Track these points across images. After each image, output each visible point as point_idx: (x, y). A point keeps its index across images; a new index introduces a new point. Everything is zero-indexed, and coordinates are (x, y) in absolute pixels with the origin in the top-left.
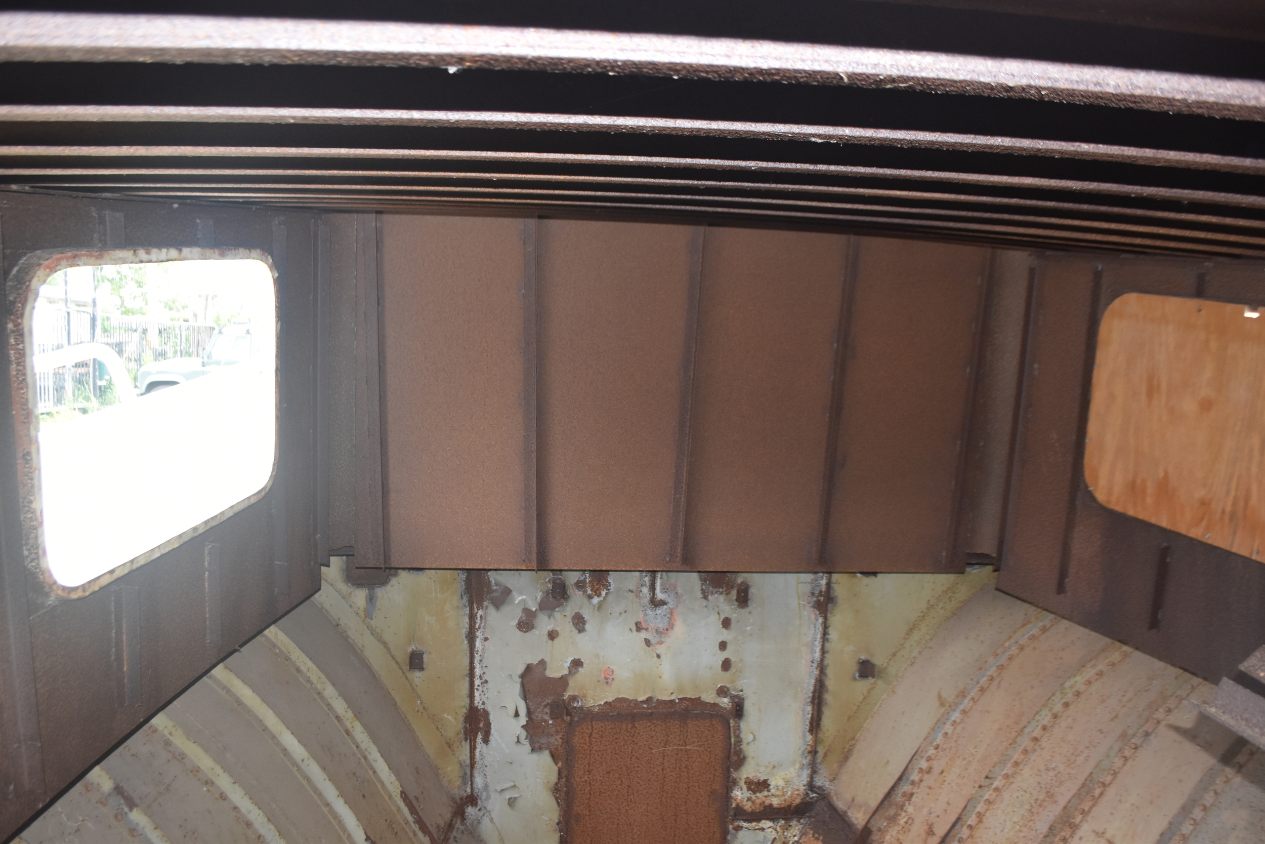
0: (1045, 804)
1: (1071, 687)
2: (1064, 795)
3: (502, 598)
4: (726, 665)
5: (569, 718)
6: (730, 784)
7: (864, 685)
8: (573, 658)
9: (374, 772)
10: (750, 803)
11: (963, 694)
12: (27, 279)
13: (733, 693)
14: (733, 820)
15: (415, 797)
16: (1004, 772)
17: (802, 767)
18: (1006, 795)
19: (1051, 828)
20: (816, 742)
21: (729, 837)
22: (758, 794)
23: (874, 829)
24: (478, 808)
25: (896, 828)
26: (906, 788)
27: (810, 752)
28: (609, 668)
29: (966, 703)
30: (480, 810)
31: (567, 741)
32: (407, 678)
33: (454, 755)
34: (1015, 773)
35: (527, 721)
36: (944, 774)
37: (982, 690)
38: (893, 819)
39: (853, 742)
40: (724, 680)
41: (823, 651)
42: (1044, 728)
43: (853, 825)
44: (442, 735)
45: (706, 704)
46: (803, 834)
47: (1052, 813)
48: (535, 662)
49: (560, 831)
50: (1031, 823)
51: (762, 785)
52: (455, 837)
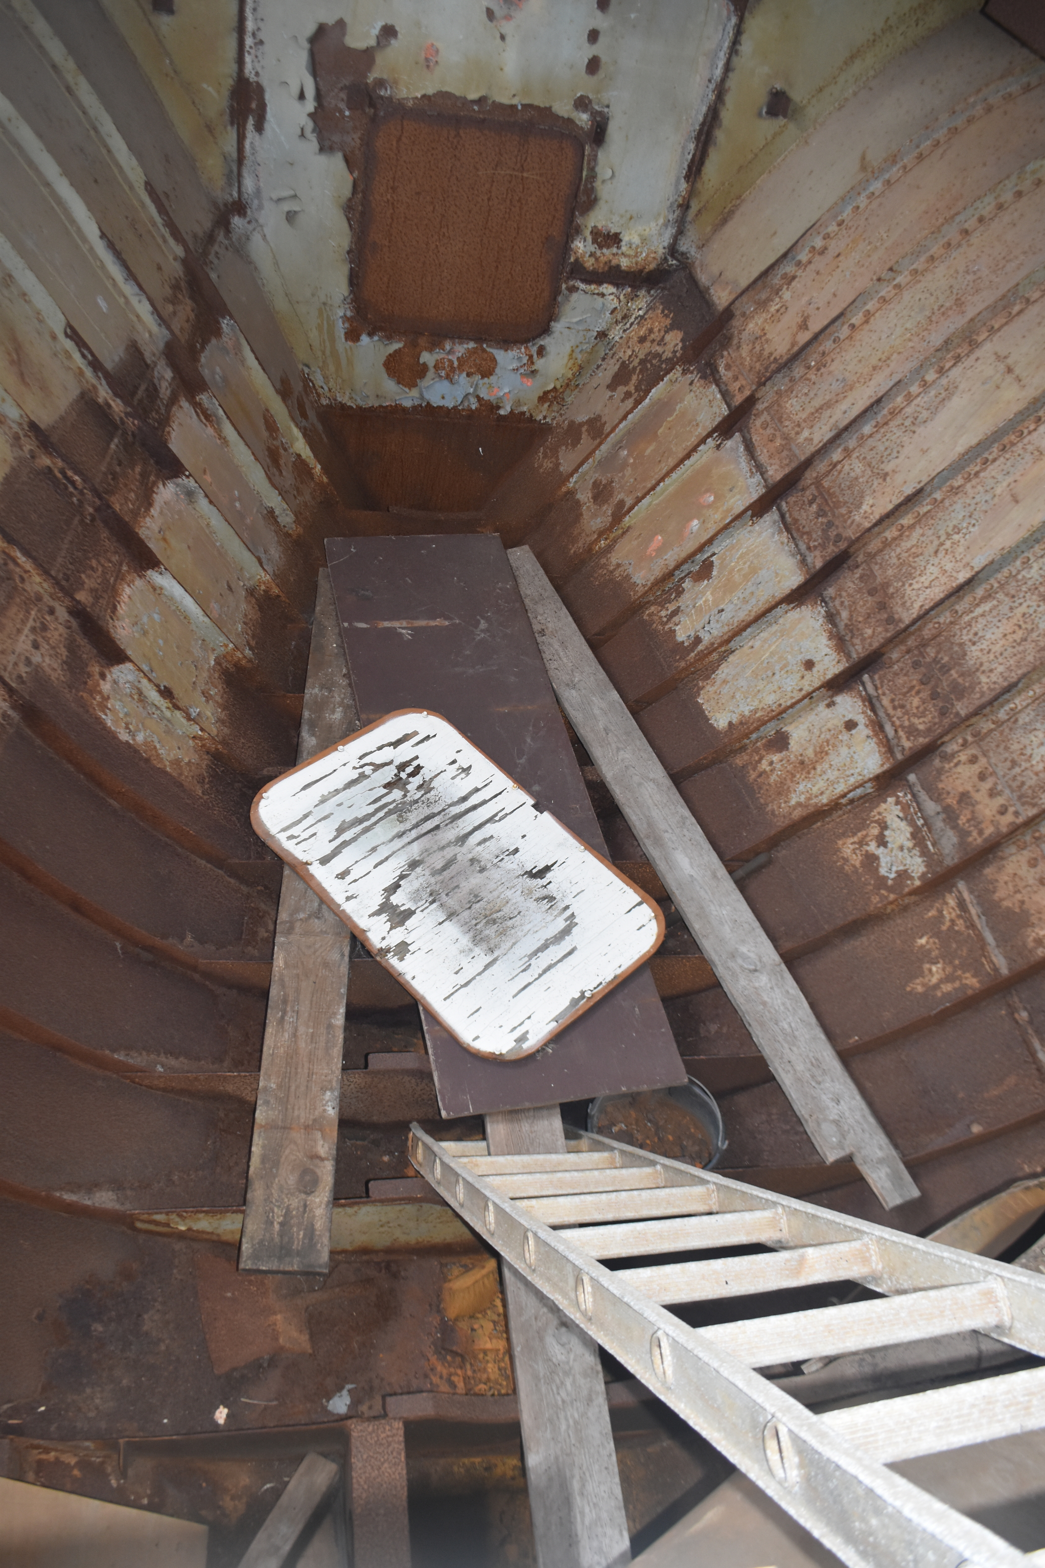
0: (950, 313)
1: (1033, 172)
2: (975, 306)
4: (593, 65)
5: (372, 110)
6: (572, 231)
7: (769, 126)
8: (384, 23)
10: (592, 260)
11: (893, 159)
13: (597, 107)
14: (568, 278)
15: (165, 193)
16: (914, 266)
17: (666, 225)
18: (907, 295)
19: (946, 342)
20: (692, 193)
21: (560, 299)
22: (605, 250)
23: (737, 313)
24: (248, 219)
25: (764, 315)
26: (789, 268)
27: (680, 206)
28: (433, 45)
29: (894, 172)
30: (249, 222)
31: (367, 142)
32: (150, 24)
33: (216, 143)
34: (926, 270)
35: (316, 108)
36: (840, 258)
37: (920, 157)
38: (763, 305)
39: (738, 202)
40: (586, 86)
41: (728, 68)
42: (981, 220)
43: (713, 304)
44: (200, 114)
45: (557, 117)
46: (651, 308)
47: (955, 323)
48: (330, 20)
49: (351, 262)
50: (925, 333)
51: (614, 239)
52: (217, 253)
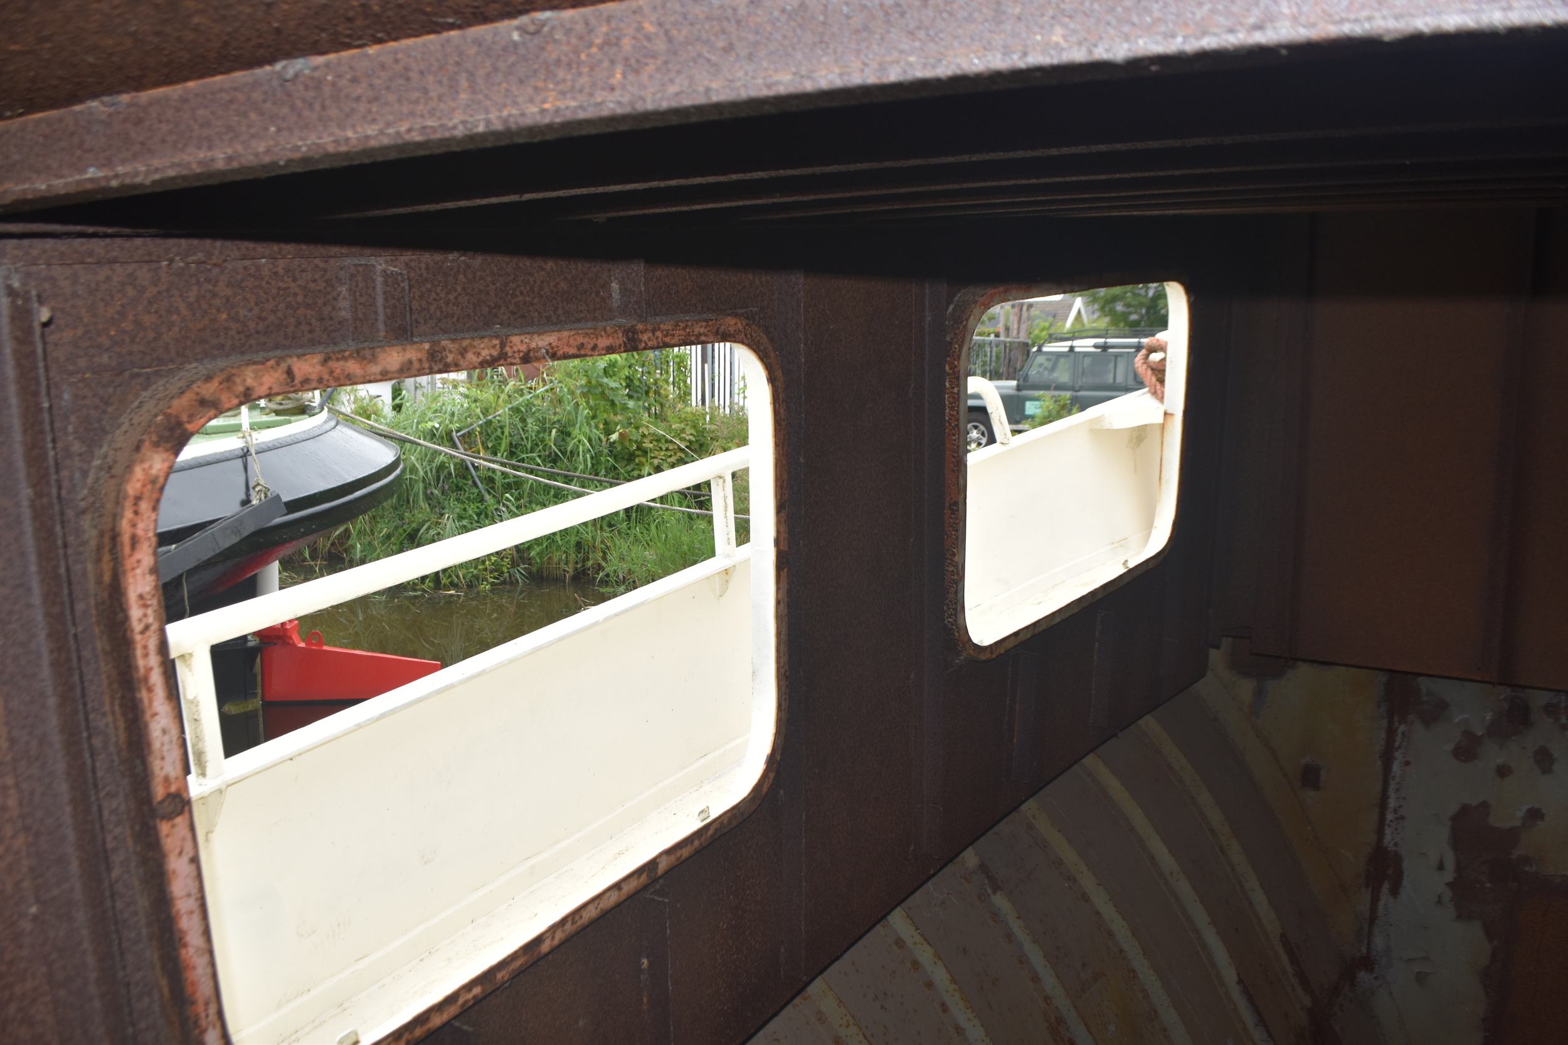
3: (1435, 713)
5: (1516, 884)
8: (1529, 807)
9: (1251, 904)
12: (964, 318)
15: (1298, 945)
24: (1374, 975)
30: (1376, 978)
31: (1509, 914)
32: (1296, 796)
33: (1348, 901)
35: (1455, 878)
44: (1336, 874)
48: (1475, 803)
52: (1341, 1005)
